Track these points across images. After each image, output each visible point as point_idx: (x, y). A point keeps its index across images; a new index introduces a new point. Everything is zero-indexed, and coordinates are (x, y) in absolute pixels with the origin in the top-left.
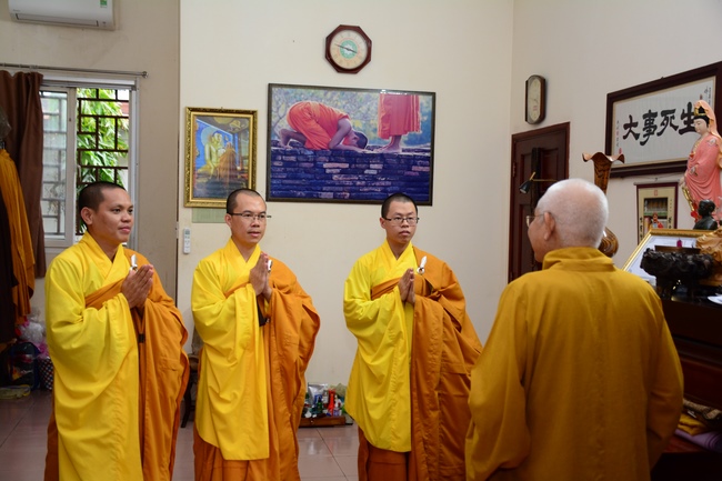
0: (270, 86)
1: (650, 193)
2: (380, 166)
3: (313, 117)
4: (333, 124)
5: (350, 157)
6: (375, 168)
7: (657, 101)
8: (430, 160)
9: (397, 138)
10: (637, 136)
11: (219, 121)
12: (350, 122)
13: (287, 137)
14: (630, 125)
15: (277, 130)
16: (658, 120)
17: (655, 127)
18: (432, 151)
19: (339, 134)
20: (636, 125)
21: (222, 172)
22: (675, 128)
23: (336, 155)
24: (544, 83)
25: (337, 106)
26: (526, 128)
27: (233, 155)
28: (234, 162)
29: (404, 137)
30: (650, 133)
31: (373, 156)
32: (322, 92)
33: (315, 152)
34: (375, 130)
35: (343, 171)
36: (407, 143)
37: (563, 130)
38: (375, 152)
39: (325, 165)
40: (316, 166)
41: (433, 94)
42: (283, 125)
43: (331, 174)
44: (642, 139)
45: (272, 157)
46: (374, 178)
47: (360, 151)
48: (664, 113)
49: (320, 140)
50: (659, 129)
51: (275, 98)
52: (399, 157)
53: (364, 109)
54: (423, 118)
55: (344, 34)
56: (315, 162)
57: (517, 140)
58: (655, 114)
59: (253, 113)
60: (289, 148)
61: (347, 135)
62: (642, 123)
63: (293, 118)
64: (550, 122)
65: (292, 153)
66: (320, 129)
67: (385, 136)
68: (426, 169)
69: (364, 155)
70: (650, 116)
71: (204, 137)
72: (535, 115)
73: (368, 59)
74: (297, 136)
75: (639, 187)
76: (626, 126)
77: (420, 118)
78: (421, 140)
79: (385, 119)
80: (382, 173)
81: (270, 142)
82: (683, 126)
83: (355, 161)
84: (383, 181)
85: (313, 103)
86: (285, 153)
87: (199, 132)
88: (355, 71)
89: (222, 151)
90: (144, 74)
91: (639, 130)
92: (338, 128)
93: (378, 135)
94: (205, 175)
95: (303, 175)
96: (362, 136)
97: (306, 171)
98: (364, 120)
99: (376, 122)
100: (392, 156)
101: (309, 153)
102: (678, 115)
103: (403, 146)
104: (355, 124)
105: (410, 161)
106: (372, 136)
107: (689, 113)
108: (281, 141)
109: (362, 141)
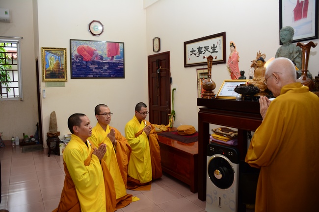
0: (71, 40)
1: (202, 71)
2: (108, 66)
3: (85, 50)
4: (91, 52)
5: (98, 63)
6: (106, 67)
7: (202, 44)
8: (123, 64)
9: (113, 57)
10: (195, 54)
11: (53, 52)
12: (98, 52)
13: (77, 57)
14: (193, 51)
15: (73, 55)
16: (203, 50)
17: (202, 52)
18: (124, 61)
19: (94, 56)
20: (195, 51)
21: (55, 70)
22: (209, 52)
23: (93, 63)
24: (159, 39)
25: (93, 47)
26: (153, 53)
27: (59, 63)
28: (59, 66)
29: (115, 57)
30: (200, 53)
31: (106, 63)
32: (88, 42)
33: (87, 62)
34: (106, 54)
35: (96, 68)
37: (167, 54)
38: (106, 61)
39: (90, 66)
40: (87, 67)
41: (124, 43)
42: (75, 53)
43: (92, 69)
44: (197, 55)
45: (72, 64)
46: (106, 70)
47: (101, 61)
48: (204, 47)
49: (88, 57)
50: (203, 52)
51: (72, 44)
52: (114, 63)
53: (102, 48)
54: (120, 51)
55: (95, 23)
56: (86, 65)
57: (150, 57)
58: (202, 48)
59: (65, 49)
60: (78, 61)
61: (97, 56)
62: (197, 50)
63: (79, 50)
64: (162, 51)
65: (79, 62)
66: (88, 54)
67: (109, 56)
68: (122, 67)
69: (103, 62)
70: (200, 48)
71: (48, 57)
72: (156, 49)
73: (103, 31)
74: (81, 57)
75: (197, 69)
76: (191, 52)
78: (120, 58)
79: (109, 51)
80: (109, 68)
81: (71, 59)
82: (212, 51)
83: (100, 65)
84: (109, 71)
85: (85, 46)
86: (77, 62)
87: (46, 56)
88: (98, 35)
89: (55, 62)
90: (22, 38)
91: (196, 52)
92: (94, 54)
93: (107, 56)
94: (49, 71)
95: (83, 70)
96: (101, 56)
97: (84, 68)
98: (102, 51)
99: (106, 52)
100: (111, 63)
101: (85, 62)
102: (210, 48)
103: (115, 59)
104: (99, 52)
105: (116, 64)
106: (105, 57)
107: (214, 47)
108: (75, 58)
109: (102, 58)
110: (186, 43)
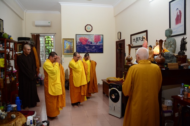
0: (76, 35)
3: (83, 39)
4: (86, 40)
5: (89, 46)
6: (94, 47)
7: (138, 36)
8: (103, 46)
9: (97, 42)
10: (135, 41)
11: (68, 41)
12: (89, 40)
13: (79, 43)
15: (77, 42)
16: (138, 39)
18: (103, 44)
19: (87, 42)
21: (69, 49)
23: (87, 45)
24: (120, 33)
25: (87, 37)
26: (118, 40)
27: (70, 46)
28: (70, 47)
29: (98, 42)
30: (137, 41)
32: (84, 35)
33: (84, 45)
35: (88, 48)
36: (99, 43)
37: (124, 40)
38: (94, 45)
40: (84, 47)
41: (103, 35)
42: (78, 41)
44: (136, 42)
45: (77, 46)
46: (94, 49)
47: (91, 45)
48: (139, 38)
49: (84, 43)
51: (77, 37)
52: (98, 45)
53: (91, 38)
54: (101, 39)
55: (88, 26)
57: (117, 42)
59: (73, 39)
60: (79, 44)
61: (89, 42)
63: (80, 40)
64: (122, 39)
65: (80, 45)
66: (84, 41)
67: (95, 42)
68: (102, 47)
70: (137, 38)
71: (65, 43)
72: (119, 38)
73: (92, 30)
74: (81, 42)
75: (136, 49)
76: (133, 40)
78: (101, 43)
79: (95, 39)
80: (95, 48)
81: (76, 44)
82: (142, 40)
83: (90, 46)
84: (95, 49)
85: (83, 37)
86: (79, 45)
87: (65, 42)
88: (90, 32)
89: (68, 45)
90: (56, 33)
91: (135, 40)
92: (87, 41)
93: (94, 42)
94: (66, 49)
95: (82, 49)
96: (91, 42)
97: (82, 48)
98: (92, 40)
99: (94, 40)
100: (96, 45)
102: (141, 38)
103: (98, 44)
104: (90, 40)
105: (99, 46)
106: (93, 42)
107: (143, 38)
108: (78, 43)
109: (91, 43)
110: (131, 35)
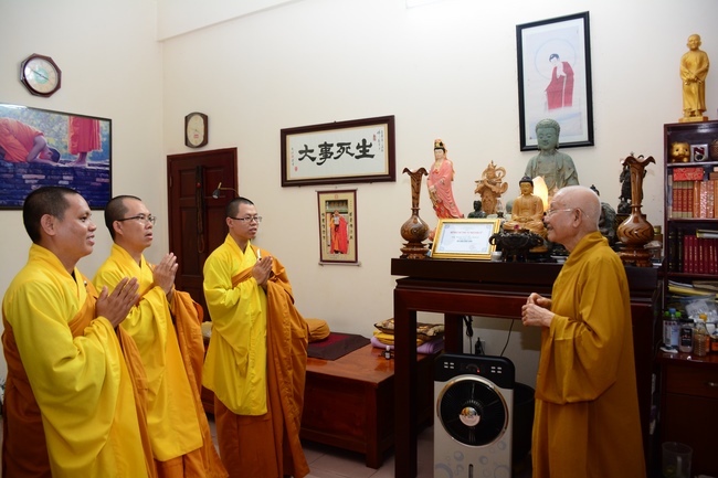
1: (332, 197)
2: (71, 178)
3: (11, 132)
4: (29, 140)
5: (46, 169)
6: (67, 179)
7: (332, 137)
8: (109, 174)
9: (84, 155)
10: (313, 159)
12: (45, 139)
14: (306, 151)
16: (334, 149)
17: (332, 154)
18: (110, 166)
19: (35, 149)
20: (312, 151)
22: (352, 155)
23: (34, 167)
24: (205, 118)
25: (34, 125)
26: (186, 150)
29: (89, 154)
30: (326, 157)
31: (65, 169)
33: (14, 164)
34: (66, 147)
35: (40, 182)
36: (91, 159)
38: (66, 165)
39: (24, 177)
40: (15, 177)
41: (110, 120)
43: (30, 184)
44: (318, 160)
47: (54, 164)
48: (338, 145)
49: (19, 154)
50: (336, 155)
52: (86, 171)
53: (56, 128)
54: (103, 139)
55: (38, 62)
56: (14, 173)
58: (332, 145)
61: (42, 150)
62: (318, 151)
64: (212, 146)
66: (19, 144)
67: (74, 153)
68: (107, 180)
69: (58, 168)
70: (326, 146)
72: (196, 141)
73: (58, 87)
75: (319, 193)
76: (301, 152)
77: (101, 139)
78: (102, 158)
79: (74, 138)
82: (358, 153)
83: (50, 173)
85: (11, 120)
88: (47, 95)
91: (316, 154)
92: (35, 143)
93: (68, 151)
95: (5, 185)
96: (55, 152)
97: (7, 181)
98: (57, 138)
99: (67, 140)
100: (81, 169)
101: (9, 165)
102: (353, 146)
103: (88, 161)
104: (50, 141)
105: (94, 174)
106: (63, 152)
107: (364, 145)
109: (56, 156)
110: (287, 133)
